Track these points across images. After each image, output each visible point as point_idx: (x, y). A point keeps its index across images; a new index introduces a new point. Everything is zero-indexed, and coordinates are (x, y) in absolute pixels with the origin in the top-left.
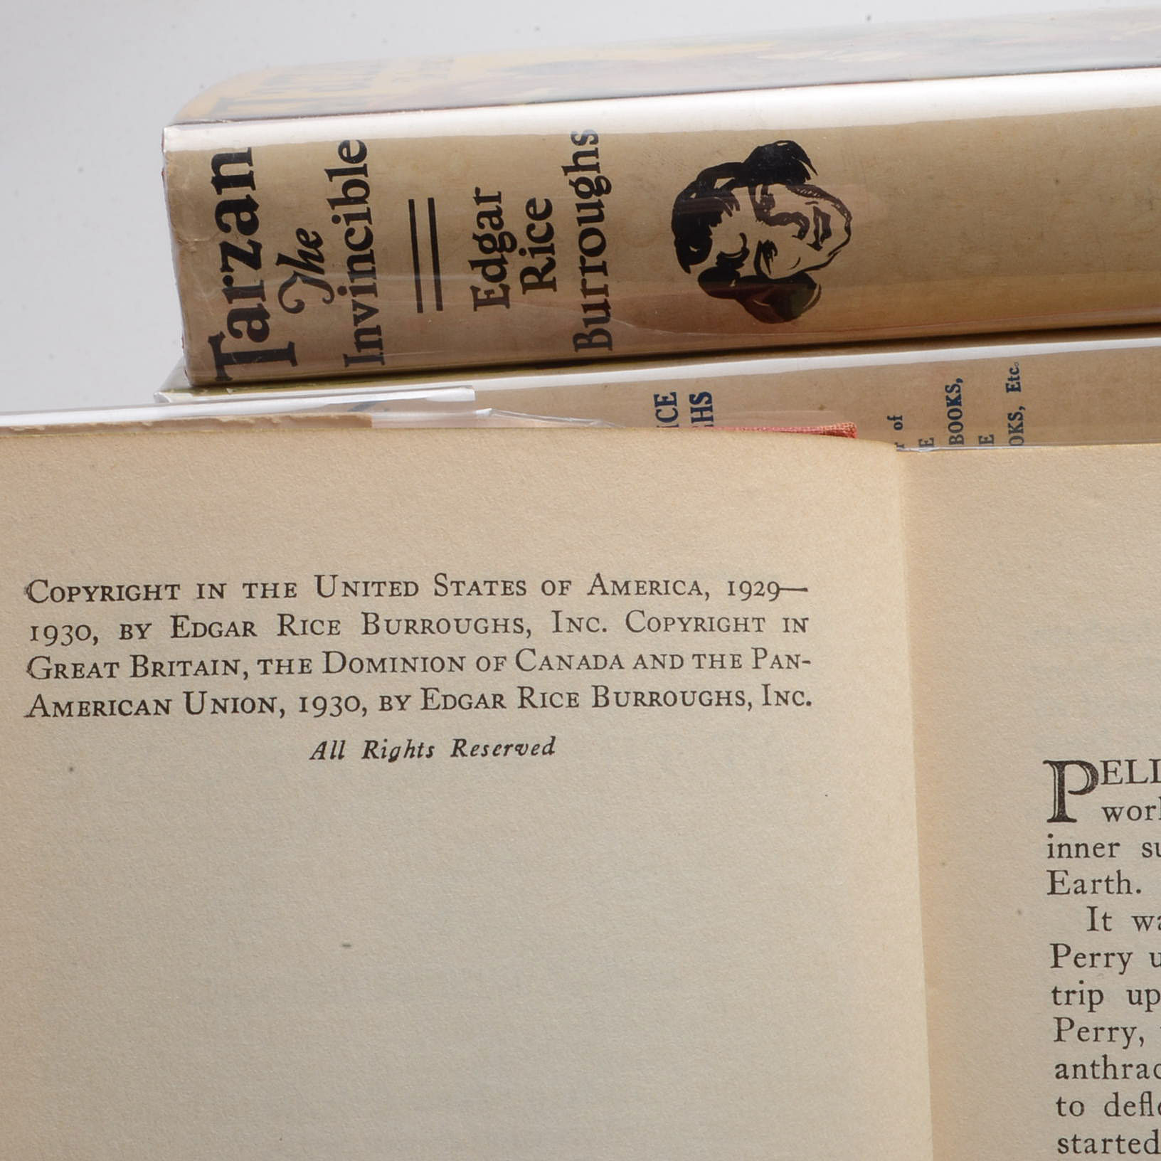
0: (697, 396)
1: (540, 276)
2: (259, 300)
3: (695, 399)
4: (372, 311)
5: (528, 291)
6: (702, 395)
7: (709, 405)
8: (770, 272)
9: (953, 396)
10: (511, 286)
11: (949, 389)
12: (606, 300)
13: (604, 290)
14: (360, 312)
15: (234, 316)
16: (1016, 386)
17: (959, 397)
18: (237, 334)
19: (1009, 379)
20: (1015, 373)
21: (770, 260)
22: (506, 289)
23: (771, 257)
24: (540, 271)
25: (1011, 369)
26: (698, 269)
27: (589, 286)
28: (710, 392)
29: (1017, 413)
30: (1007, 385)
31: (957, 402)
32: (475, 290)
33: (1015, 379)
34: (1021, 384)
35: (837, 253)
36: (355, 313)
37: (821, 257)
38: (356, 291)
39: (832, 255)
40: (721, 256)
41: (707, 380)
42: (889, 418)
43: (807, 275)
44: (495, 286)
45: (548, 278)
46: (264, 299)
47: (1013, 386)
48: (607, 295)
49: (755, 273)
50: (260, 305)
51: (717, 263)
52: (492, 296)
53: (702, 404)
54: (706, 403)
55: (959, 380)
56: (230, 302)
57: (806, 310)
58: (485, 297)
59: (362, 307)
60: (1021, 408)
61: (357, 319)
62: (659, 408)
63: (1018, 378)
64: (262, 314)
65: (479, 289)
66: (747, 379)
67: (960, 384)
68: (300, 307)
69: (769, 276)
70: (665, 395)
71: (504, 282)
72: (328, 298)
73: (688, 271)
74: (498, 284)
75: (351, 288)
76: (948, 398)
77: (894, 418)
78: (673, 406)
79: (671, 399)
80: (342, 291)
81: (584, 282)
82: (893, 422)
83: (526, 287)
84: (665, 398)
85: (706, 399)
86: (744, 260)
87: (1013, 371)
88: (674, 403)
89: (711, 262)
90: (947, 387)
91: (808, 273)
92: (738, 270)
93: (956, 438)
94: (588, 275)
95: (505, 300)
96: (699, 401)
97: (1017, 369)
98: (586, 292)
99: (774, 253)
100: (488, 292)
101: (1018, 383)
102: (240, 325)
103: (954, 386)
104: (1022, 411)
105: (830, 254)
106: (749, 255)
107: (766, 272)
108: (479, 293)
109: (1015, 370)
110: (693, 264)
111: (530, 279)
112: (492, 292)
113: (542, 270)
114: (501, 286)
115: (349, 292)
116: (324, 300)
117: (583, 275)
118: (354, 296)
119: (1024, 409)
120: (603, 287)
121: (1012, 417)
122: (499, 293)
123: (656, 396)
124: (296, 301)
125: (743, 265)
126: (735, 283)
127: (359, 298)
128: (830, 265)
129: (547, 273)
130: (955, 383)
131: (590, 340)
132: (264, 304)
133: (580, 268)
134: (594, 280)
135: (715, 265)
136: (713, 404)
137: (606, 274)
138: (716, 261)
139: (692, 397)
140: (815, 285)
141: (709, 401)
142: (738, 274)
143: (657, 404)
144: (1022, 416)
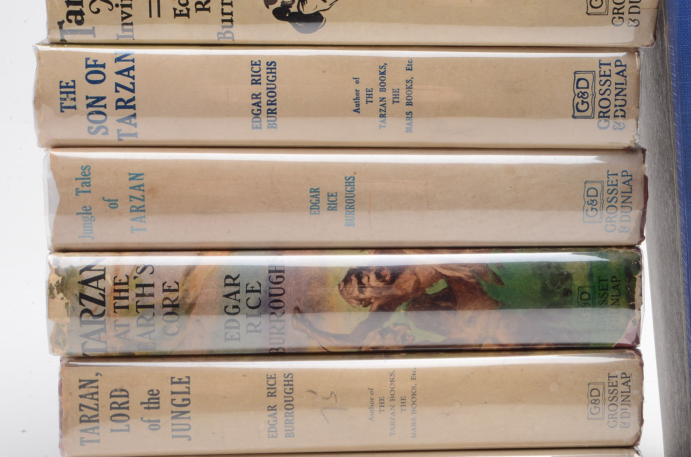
0: (270, 62)
1: (204, 5)
2: (80, 7)
3: (269, 64)
4: (129, 16)
5: (198, 12)
6: (272, 63)
7: (275, 67)
8: (304, 11)
9: (382, 70)
10: (190, 9)
11: (381, 67)
12: (232, 18)
13: (231, 14)
14: (124, 15)
15: (70, 13)
16: (411, 68)
17: (385, 71)
18: (70, 21)
19: (408, 65)
20: (410, 63)
21: (304, 5)
22: (188, 10)
23: (304, 4)
24: (204, 3)
25: (409, 61)
26: (272, 7)
27: (224, 11)
28: (276, 62)
29: (410, 80)
30: (407, 67)
31: (383, 73)
32: (175, 9)
33: (410, 65)
34: (413, 68)
35: (333, 5)
36: (122, 16)
37: (326, 6)
38: (123, 6)
39: (331, 5)
40: (283, 2)
41: (275, 56)
42: (353, 78)
43: (320, 13)
44: (184, 8)
45: (207, 6)
46: (83, 7)
47: (409, 68)
48: (232, 16)
49: (297, 11)
50: (81, 9)
51: (281, 5)
52: (182, 13)
53: (272, 66)
54: (274, 66)
55: (385, 64)
56: (68, 7)
57: (319, 28)
58: (179, 13)
59: (126, 13)
60: (412, 78)
61: (123, 19)
62: (253, 66)
63: (411, 65)
64: (81, 13)
65: (177, 9)
66: (292, 57)
67: (386, 66)
68: (98, 11)
69: (304, 13)
70: (256, 61)
71: (187, 7)
72: (111, 9)
73: (268, 7)
74: (185, 7)
75: (121, 5)
76: (380, 71)
77: (356, 79)
78: (259, 66)
79: (258, 63)
80: (117, 6)
81: (222, 9)
82: (355, 80)
83: (197, 10)
84: (256, 62)
85: (274, 64)
86: (293, 4)
87: (410, 62)
88: (260, 65)
89: (278, 5)
90: (380, 66)
91: (320, 12)
92: (290, 9)
93: (382, 89)
94: (224, 7)
95: (187, 15)
96: (270, 65)
97: (412, 61)
98: (223, 14)
99: (306, 2)
100: (180, 11)
101: (412, 67)
102: (72, 17)
103: (383, 66)
104: (412, 79)
105: (330, 5)
106: (295, 3)
107: (302, 11)
108: (176, 11)
109: (410, 61)
110: (270, 5)
111: (200, 6)
112: (182, 11)
113: (205, 2)
114: (186, 8)
115: (120, 6)
116: (109, 9)
117: (222, 6)
118: (122, 8)
119: (413, 78)
120: (231, 12)
121: (408, 81)
122: (185, 12)
123: (252, 61)
124: (97, 8)
125: (292, 7)
126: (289, 14)
127: (125, 9)
128: (330, 9)
129: (206, 4)
130: (384, 65)
131: (224, 36)
132: (83, 9)
133: (221, 3)
134: (227, 9)
135: (280, 6)
136: (277, 67)
137: (232, 6)
138: (281, 4)
139: (268, 63)
140: (323, 18)
141: (275, 65)
142: (290, 11)
143: (252, 65)
144: (412, 81)
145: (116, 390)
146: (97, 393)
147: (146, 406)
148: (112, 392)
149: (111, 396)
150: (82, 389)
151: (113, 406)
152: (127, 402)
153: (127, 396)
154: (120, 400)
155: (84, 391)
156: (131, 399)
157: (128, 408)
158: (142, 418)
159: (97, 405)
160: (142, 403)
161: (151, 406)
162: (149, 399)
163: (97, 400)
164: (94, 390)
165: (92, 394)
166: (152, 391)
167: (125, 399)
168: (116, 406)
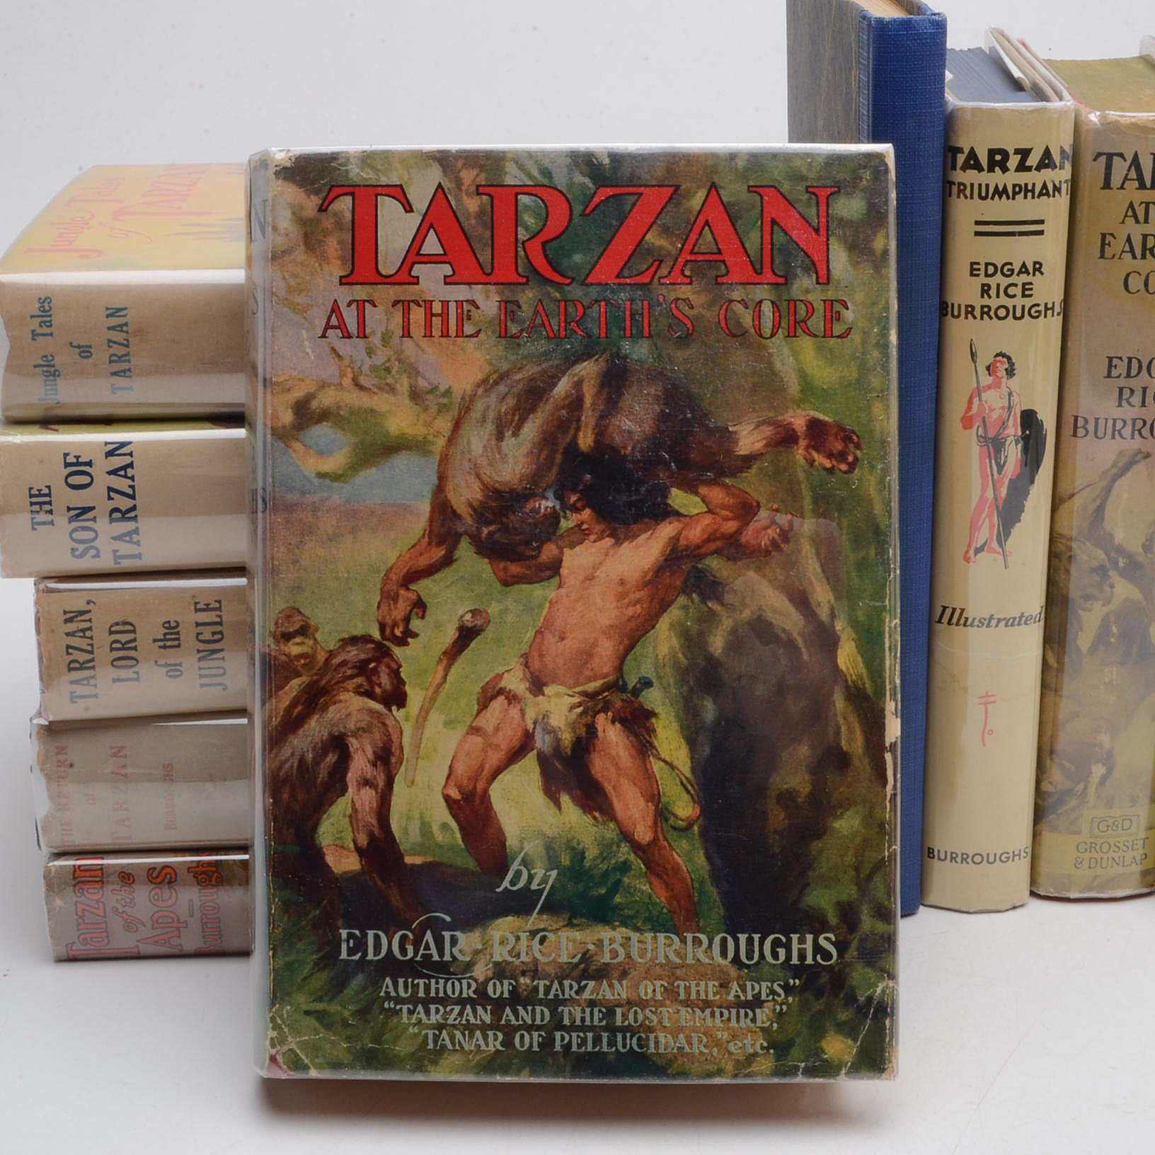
145: (117, 624)
146: (90, 629)
147: (161, 644)
148: (111, 626)
149: (111, 633)
150: (68, 624)
151: (114, 646)
152: (134, 640)
153: (134, 631)
154: (124, 638)
155: (71, 627)
156: (138, 635)
157: (135, 648)
158: (156, 662)
159: (92, 645)
160: (155, 641)
161: (169, 643)
162: (165, 634)
163: (91, 638)
164: (86, 625)
165: (83, 630)
166: (169, 622)
167: (130, 636)
168: (119, 645)
